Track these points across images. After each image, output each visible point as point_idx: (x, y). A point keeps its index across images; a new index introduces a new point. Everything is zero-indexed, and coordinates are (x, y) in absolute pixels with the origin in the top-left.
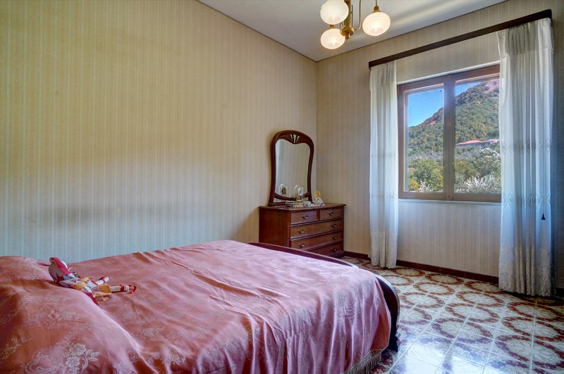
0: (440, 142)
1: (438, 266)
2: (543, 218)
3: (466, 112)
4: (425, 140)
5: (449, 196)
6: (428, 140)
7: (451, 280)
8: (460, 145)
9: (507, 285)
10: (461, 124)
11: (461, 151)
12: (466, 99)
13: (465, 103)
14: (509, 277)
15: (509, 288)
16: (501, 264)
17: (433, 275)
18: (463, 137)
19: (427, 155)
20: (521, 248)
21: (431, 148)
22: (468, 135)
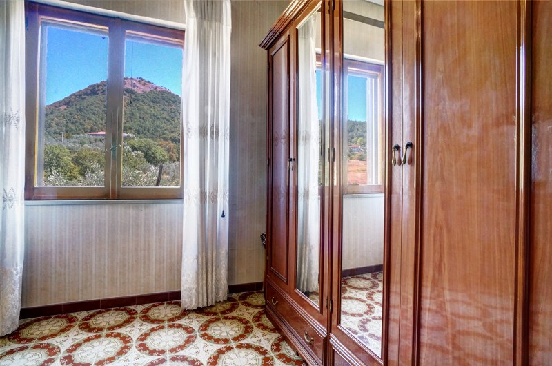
0: (71, 128)
1: (97, 298)
2: (223, 216)
3: (99, 104)
4: (53, 124)
5: (113, 193)
6: (57, 124)
7: (119, 317)
8: (93, 135)
9: (191, 302)
10: (94, 114)
11: (93, 141)
12: (99, 90)
13: (98, 94)
14: (194, 292)
15: (194, 306)
16: (184, 279)
17: (92, 316)
18: (95, 127)
19: (56, 141)
20: (204, 254)
21: (61, 134)
22: (100, 126)
